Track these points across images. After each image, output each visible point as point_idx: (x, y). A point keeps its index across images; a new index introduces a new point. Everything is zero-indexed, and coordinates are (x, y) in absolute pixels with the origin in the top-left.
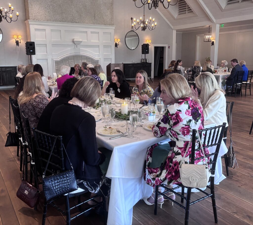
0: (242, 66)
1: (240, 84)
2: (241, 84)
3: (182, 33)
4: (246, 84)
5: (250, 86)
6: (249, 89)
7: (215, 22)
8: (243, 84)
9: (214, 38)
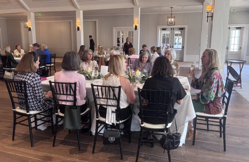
0: (44, 50)
1: (43, 67)
2: (45, 67)
3: (6, 19)
4: (50, 66)
5: (55, 68)
6: (55, 71)
7: (29, 10)
8: (47, 66)
9: (30, 25)
